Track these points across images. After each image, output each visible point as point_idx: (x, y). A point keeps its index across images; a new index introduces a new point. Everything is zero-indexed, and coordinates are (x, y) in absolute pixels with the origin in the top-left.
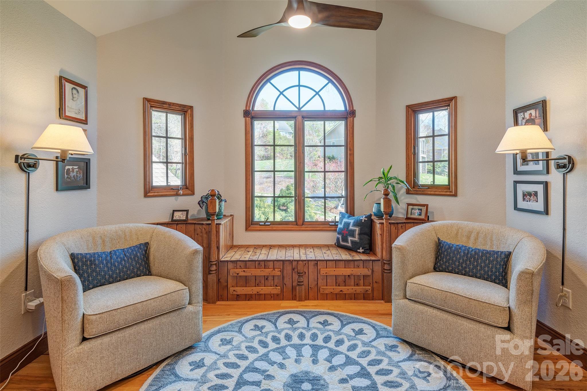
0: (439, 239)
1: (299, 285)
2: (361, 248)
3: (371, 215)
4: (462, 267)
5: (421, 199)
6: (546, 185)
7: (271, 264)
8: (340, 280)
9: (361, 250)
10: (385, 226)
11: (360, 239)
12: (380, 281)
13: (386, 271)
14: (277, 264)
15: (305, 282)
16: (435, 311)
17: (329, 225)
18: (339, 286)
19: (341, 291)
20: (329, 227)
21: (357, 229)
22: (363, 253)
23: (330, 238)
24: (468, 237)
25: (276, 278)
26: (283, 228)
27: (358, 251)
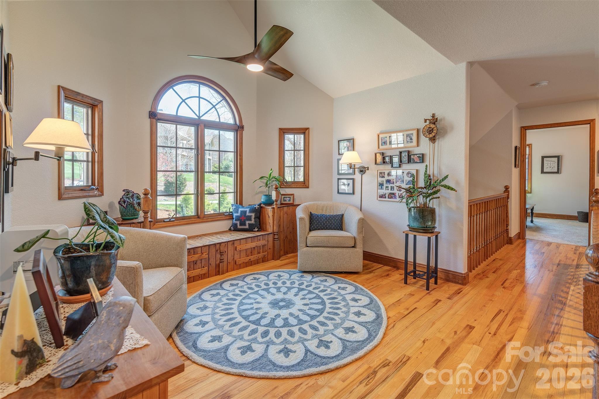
0: (311, 213)
1: (221, 262)
2: (256, 228)
3: (261, 204)
4: (325, 225)
5: (288, 191)
6: (353, 180)
7: (200, 249)
8: (249, 252)
9: (256, 229)
10: (275, 209)
11: (255, 221)
12: (272, 247)
13: (276, 240)
14: (204, 249)
15: (225, 260)
16: (323, 249)
17: (224, 215)
18: (248, 256)
19: (250, 260)
20: (225, 217)
21: (253, 215)
22: (258, 231)
23: (226, 225)
24: (322, 210)
25: (203, 261)
26: (188, 222)
27: (254, 230)
